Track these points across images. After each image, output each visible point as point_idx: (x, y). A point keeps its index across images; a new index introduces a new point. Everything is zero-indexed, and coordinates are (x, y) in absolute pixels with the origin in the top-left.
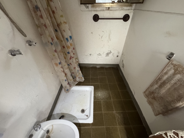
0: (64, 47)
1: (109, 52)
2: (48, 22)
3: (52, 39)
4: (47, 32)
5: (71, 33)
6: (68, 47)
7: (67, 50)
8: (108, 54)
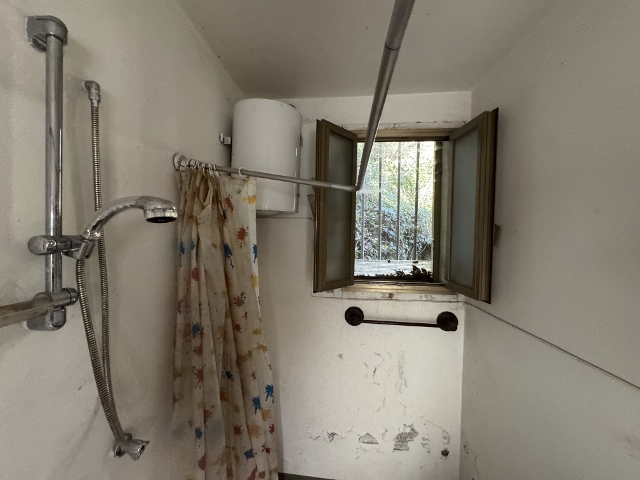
0: (237, 430)
1: (408, 430)
2: (211, 362)
3: (207, 415)
4: (198, 393)
5: (275, 376)
6: (253, 430)
7: (245, 443)
8: (402, 440)
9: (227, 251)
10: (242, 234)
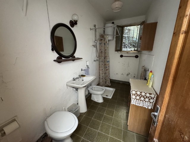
1: (129, 73)
4: (102, 58)
5: (109, 60)
7: (106, 66)
9: (105, 44)
10: (106, 42)
